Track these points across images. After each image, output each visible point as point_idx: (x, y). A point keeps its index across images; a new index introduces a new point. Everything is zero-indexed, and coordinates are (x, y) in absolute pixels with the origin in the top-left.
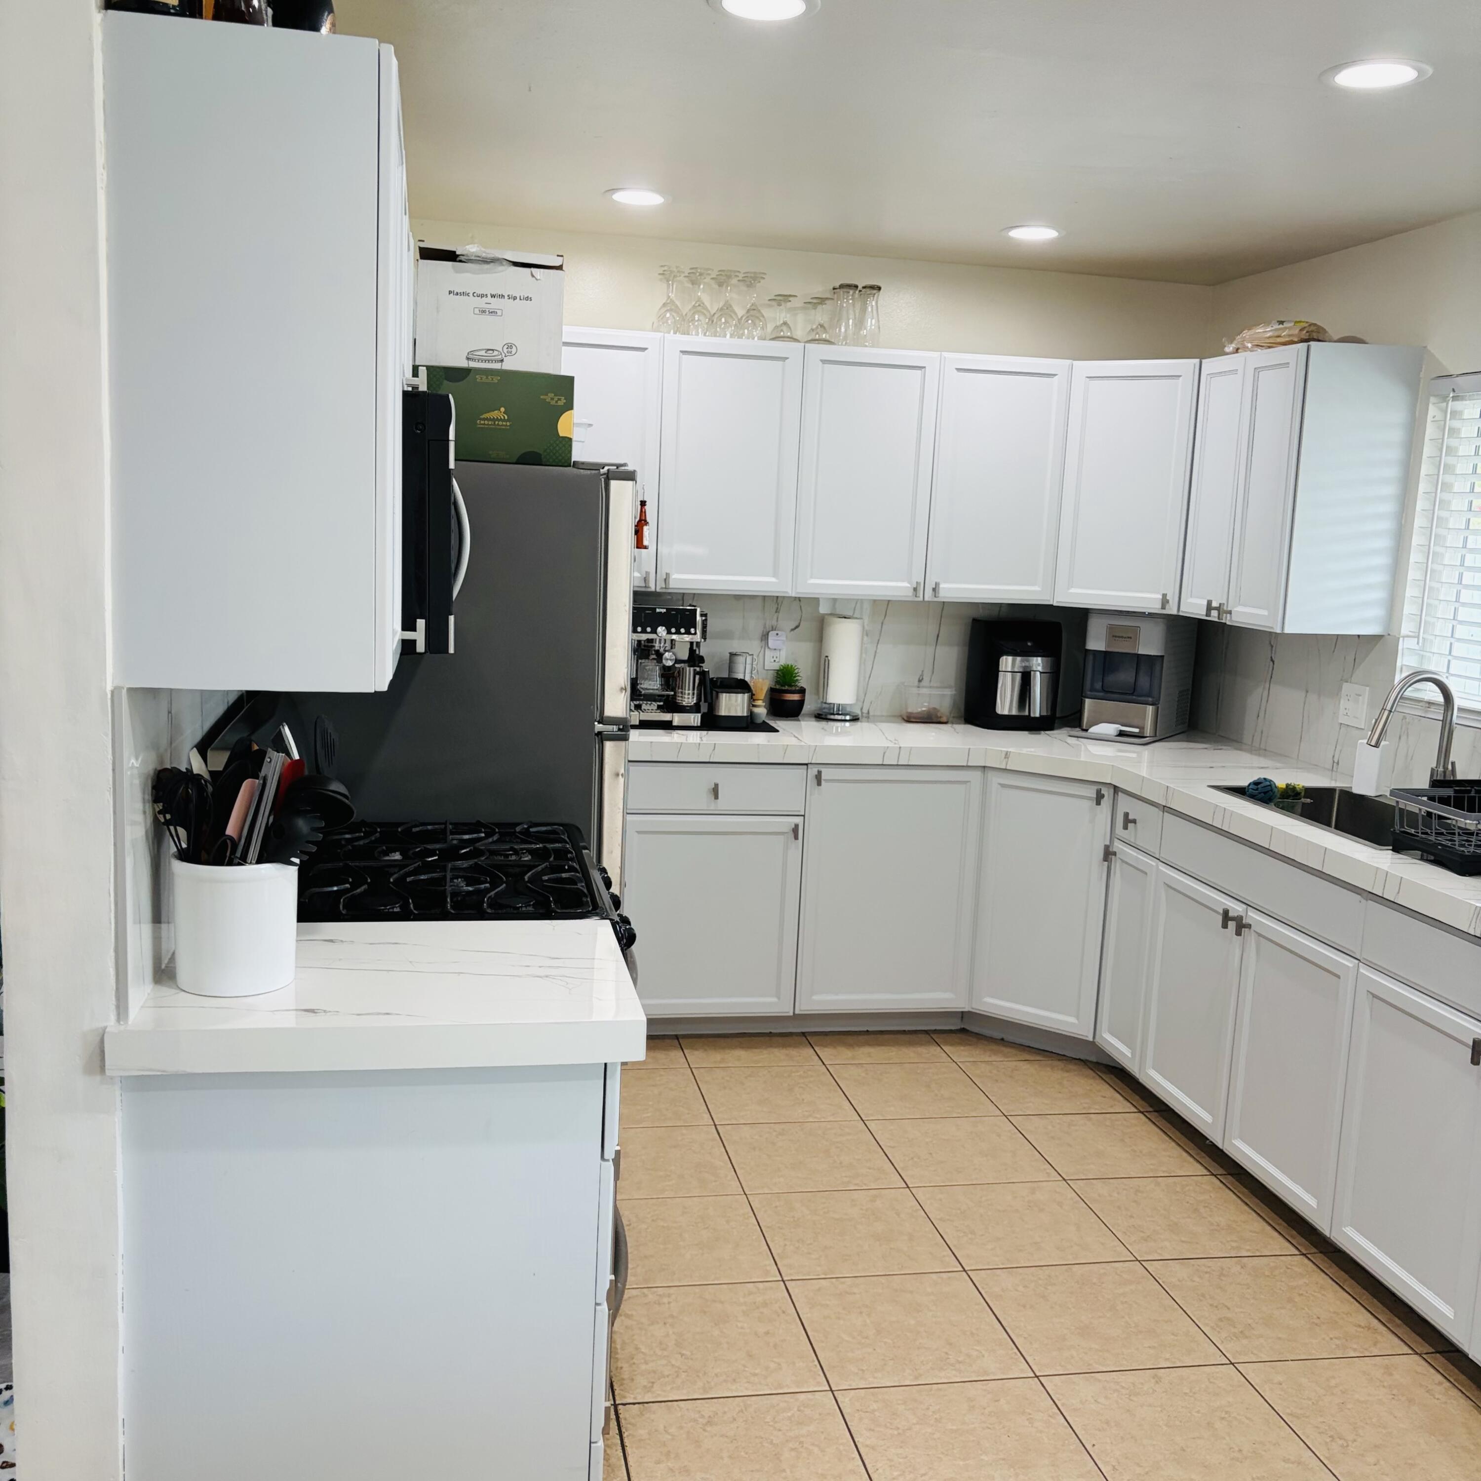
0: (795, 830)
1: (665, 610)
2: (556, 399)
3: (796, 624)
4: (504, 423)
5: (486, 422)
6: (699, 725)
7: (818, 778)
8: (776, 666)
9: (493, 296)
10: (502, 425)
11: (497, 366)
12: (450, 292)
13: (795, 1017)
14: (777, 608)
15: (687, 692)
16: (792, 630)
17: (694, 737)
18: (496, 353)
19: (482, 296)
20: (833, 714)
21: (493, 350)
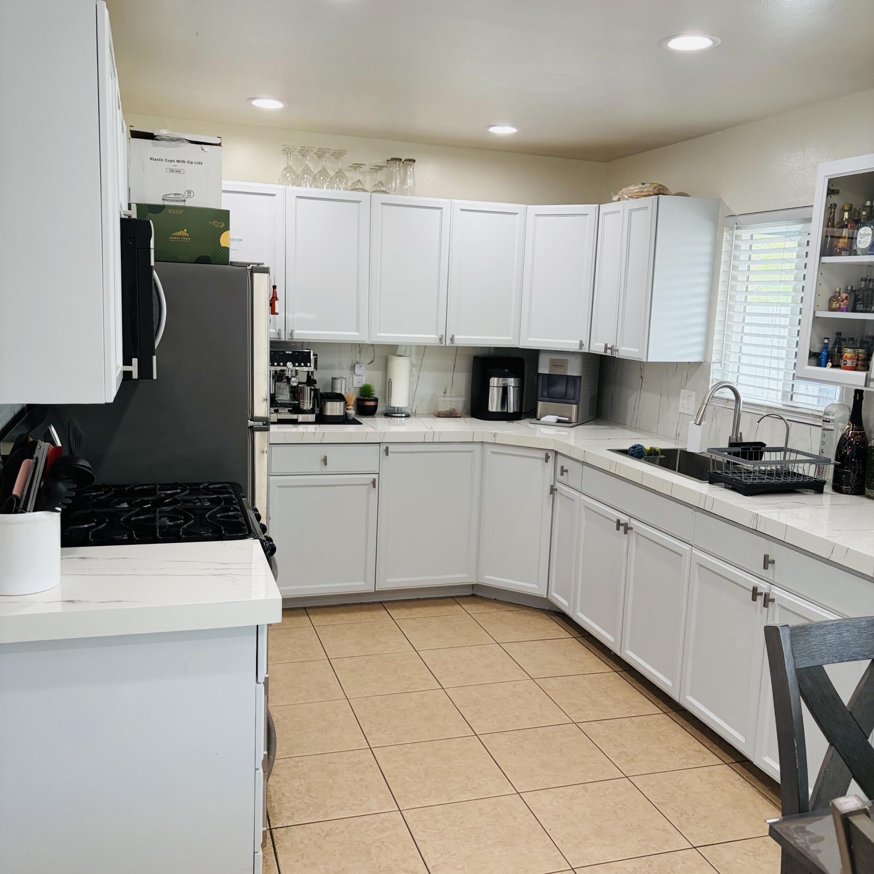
0: (374, 482)
1: (291, 352)
2: (219, 223)
3: (371, 360)
4: (187, 239)
5: (175, 238)
6: (314, 421)
7: (387, 451)
8: (360, 385)
9: (178, 161)
10: (185, 240)
11: (181, 204)
12: (151, 159)
13: (376, 593)
14: (360, 351)
15: (306, 401)
16: (369, 364)
17: (311, 428)
18: (181, 196)
19: (171, 161)
20: (395, 413)
21: (179, 194)
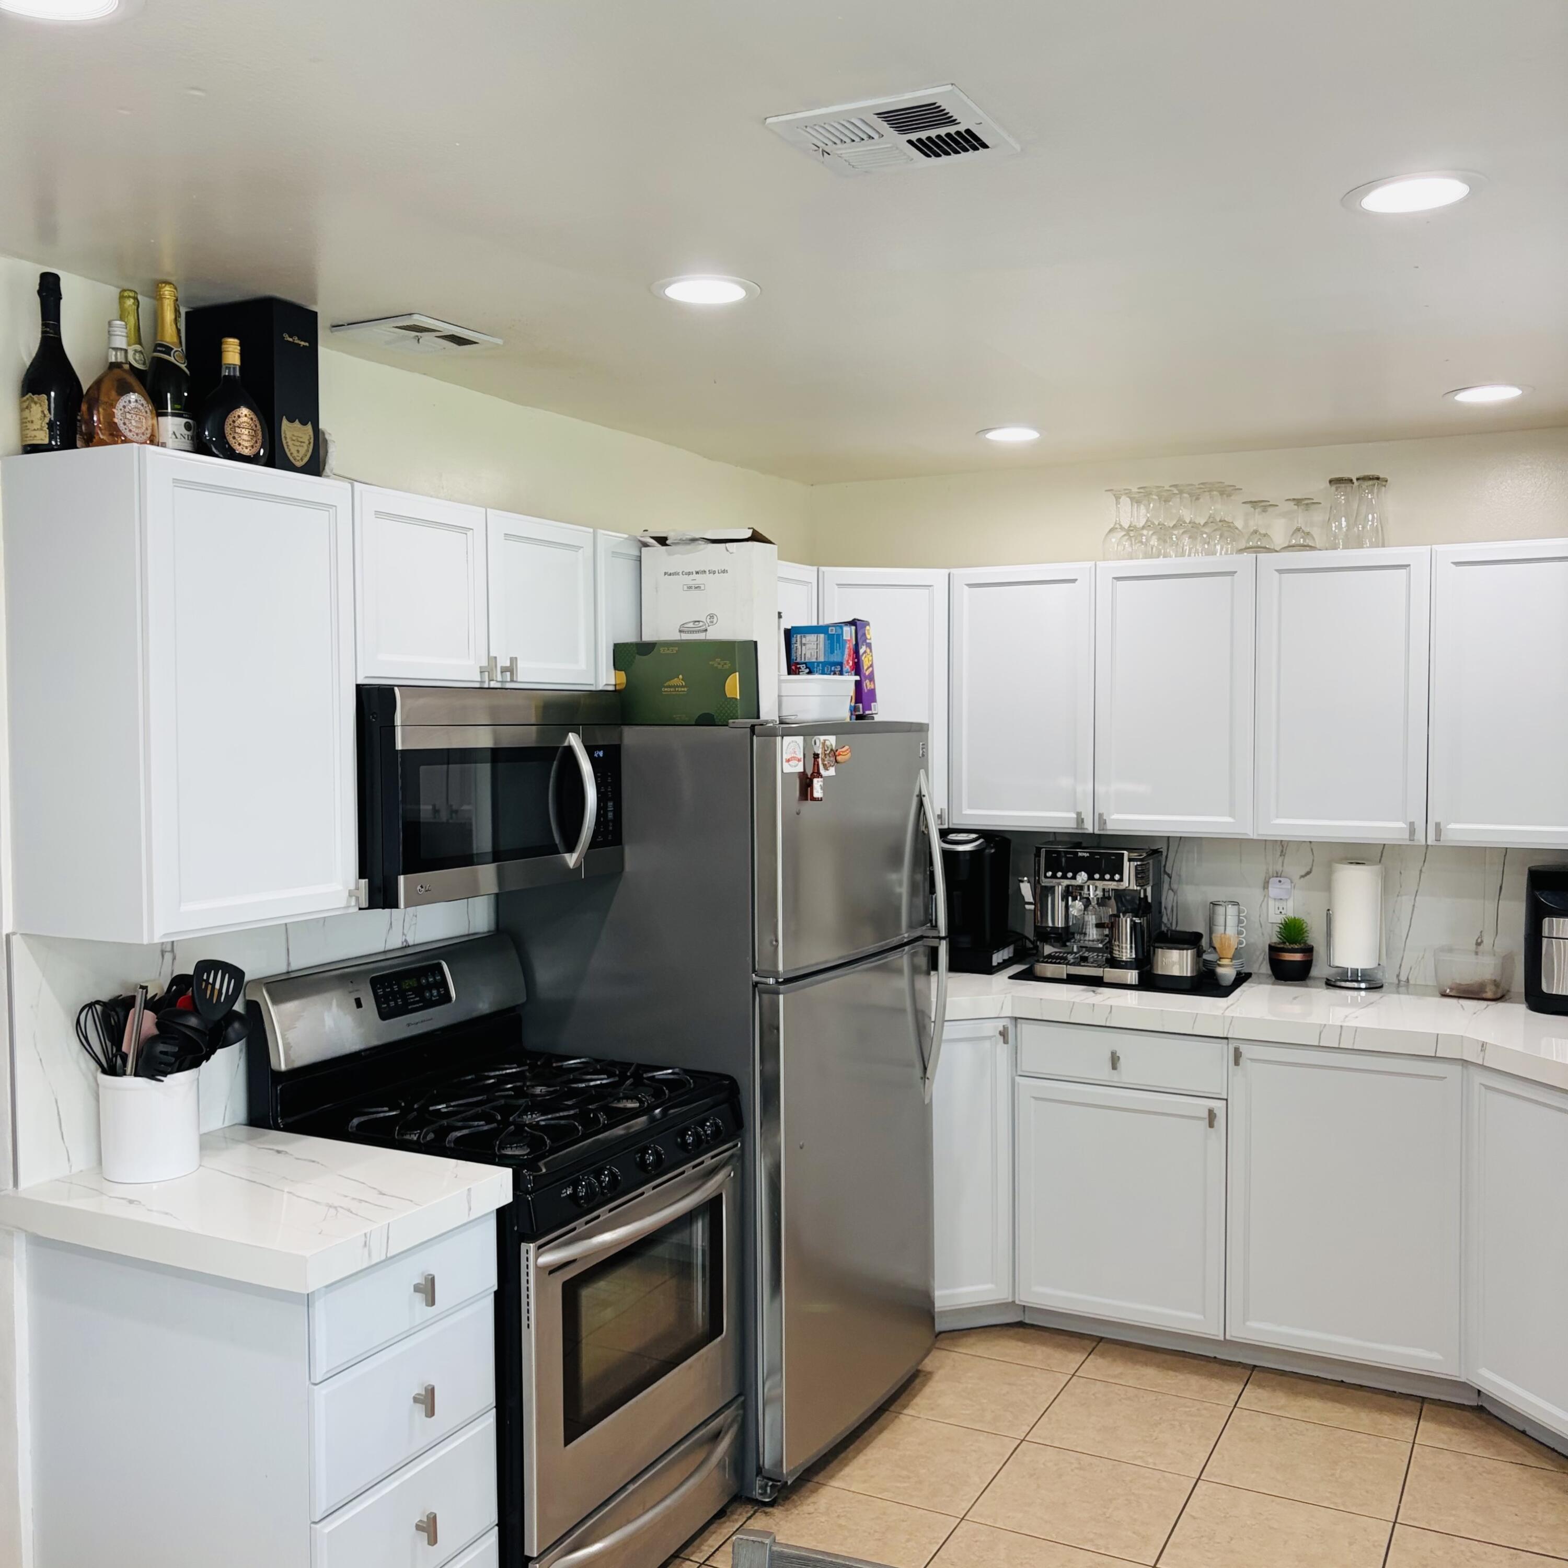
0: (1212, 1116)
1: (1088, 855)
2: (722, 663)
3: (1308, 869)
4: (683, 689)
5: (669, 689)
6: (1137, 983)
7: (1238, 1055)
8: (1279, 919)
9: (697, 573)
10: (681, 691)
12: (665, 574)
13: (1226, 1343)
14: (1282, 851)
15: (1124, 945)
16: (1302, 877)
18: (701, 624)
19: (689, 574)
20: (1347, 981)
21: (699, 621)
